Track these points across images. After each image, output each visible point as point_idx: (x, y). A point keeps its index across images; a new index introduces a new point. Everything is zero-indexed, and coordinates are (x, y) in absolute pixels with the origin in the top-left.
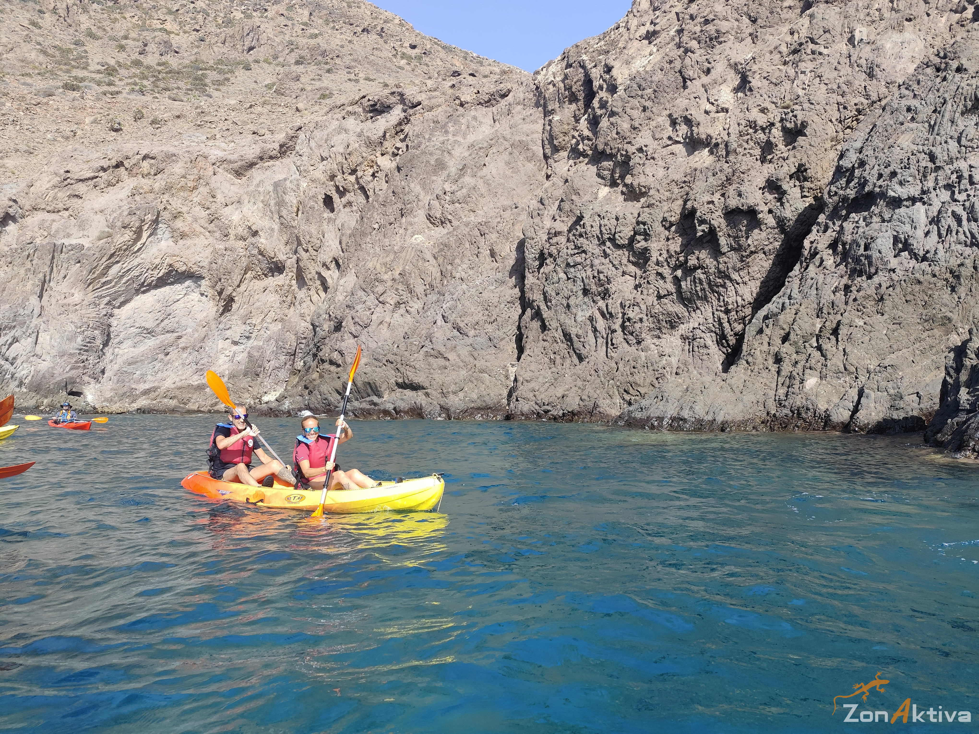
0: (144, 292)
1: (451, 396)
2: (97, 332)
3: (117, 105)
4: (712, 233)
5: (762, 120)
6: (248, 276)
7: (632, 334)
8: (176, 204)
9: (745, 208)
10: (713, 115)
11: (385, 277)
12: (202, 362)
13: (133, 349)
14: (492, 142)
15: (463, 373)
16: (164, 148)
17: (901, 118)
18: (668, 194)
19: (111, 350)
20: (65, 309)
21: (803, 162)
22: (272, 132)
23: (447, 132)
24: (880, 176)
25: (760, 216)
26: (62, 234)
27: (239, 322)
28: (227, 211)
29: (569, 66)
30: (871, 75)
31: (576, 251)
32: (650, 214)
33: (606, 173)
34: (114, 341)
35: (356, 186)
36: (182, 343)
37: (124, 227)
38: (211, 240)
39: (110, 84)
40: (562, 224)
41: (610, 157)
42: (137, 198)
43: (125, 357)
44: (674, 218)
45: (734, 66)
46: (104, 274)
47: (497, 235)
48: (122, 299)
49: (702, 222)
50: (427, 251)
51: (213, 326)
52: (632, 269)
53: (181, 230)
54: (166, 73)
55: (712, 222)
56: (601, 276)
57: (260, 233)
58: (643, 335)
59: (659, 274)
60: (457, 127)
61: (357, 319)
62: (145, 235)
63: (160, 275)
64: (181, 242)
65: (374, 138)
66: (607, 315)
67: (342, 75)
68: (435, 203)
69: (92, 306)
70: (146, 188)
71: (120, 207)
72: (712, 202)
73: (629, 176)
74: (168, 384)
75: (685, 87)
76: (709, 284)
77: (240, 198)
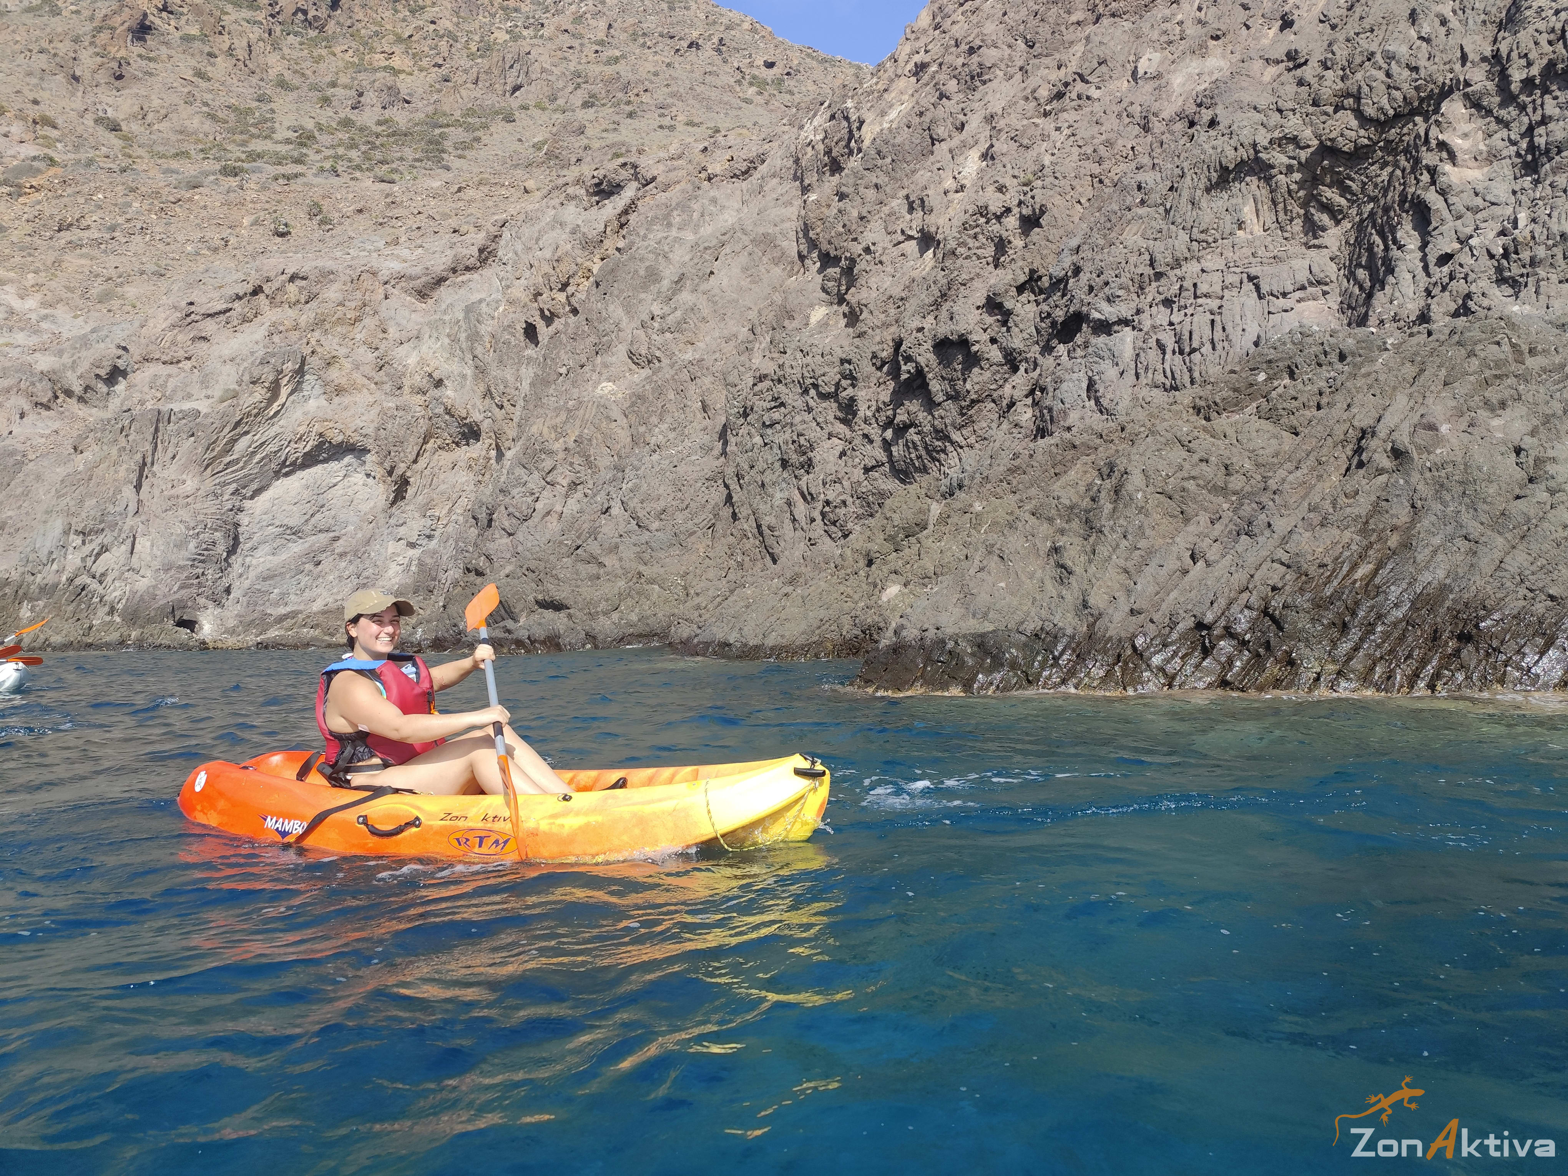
0: (287, 475)
1: (602, 618)
2: (218, 534)
3: (291, 195)
4: (920, 373)
5: (996, 203)
6: (429, 446)
7: (834, 523)
8: (331, 344)
9: (954, 337)
10: (951, 195)
11: (558, 446)
12: (365, 574)
13: (270, 558)
14: (725, 238)
15: (621, 583)
16: (320, 263)
17: (1129, 200)
18: (882, 316)
19: (240, 560)
20: (173, 503)
21: (1035, 266)
22: (478, 227)
23: (669, 225)
24: (1091, 289)
25: (975, 348)
26: (180, 394)
27: (417, 515)
28: (401, 351)
29: (833, 117)
30: (1146, 128)
31: (773, 404)
32: (857, 347)
33: (831, 284)
34: (244, 547)
35: (568, 308)
36: (339, 547)
37: (253, 383)
38: (379, 395)
39: (298, 161)
40: (771, 363)
41: (836, 260)
42: (276, 338)
43: (260, 569)
44: (886, 353)
45: (990, 118)
46: (227, 451)
47: (712, 379)
48: (255, 486)
49: (908, 359)
50: (614, 407)
51: (382, 521)
52: (840, 428)
53: (336, 382)
54: (388, 136)
55: (919, 359)
56: (802, 439)
57: (446, 382)
58: (850, 525)
59: (866, 436)
60: (685, 217)
61: (511, 510)
62: (284, 392)
63: (307, 449)
64: (336, 400)
65: (592, 234)
66: (808, 497)
67: (652, 119)
68: (641, 333)
69: (210, 498)
70: (288, 324)
71: (252, 353)
72: (920, 330)
73: (853, 290)
74: (317, 607)
75: (932, 153)
76: (926, 448)
77: (419, 331)
